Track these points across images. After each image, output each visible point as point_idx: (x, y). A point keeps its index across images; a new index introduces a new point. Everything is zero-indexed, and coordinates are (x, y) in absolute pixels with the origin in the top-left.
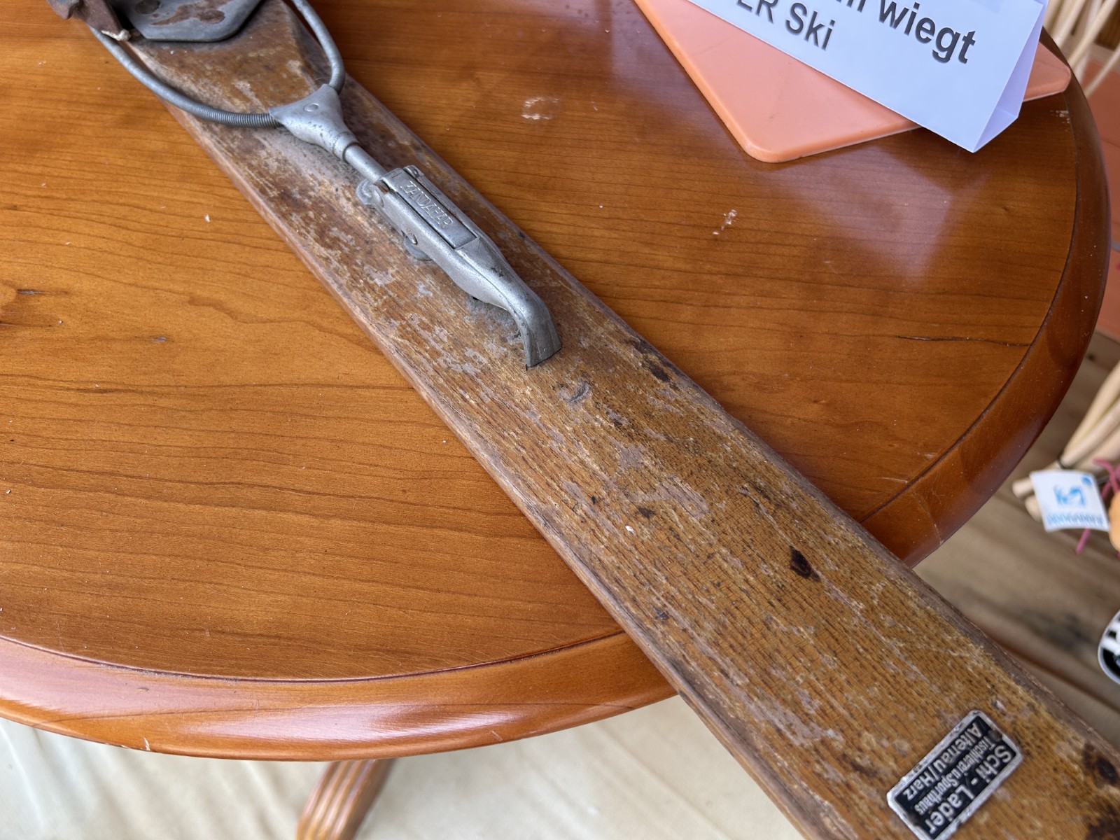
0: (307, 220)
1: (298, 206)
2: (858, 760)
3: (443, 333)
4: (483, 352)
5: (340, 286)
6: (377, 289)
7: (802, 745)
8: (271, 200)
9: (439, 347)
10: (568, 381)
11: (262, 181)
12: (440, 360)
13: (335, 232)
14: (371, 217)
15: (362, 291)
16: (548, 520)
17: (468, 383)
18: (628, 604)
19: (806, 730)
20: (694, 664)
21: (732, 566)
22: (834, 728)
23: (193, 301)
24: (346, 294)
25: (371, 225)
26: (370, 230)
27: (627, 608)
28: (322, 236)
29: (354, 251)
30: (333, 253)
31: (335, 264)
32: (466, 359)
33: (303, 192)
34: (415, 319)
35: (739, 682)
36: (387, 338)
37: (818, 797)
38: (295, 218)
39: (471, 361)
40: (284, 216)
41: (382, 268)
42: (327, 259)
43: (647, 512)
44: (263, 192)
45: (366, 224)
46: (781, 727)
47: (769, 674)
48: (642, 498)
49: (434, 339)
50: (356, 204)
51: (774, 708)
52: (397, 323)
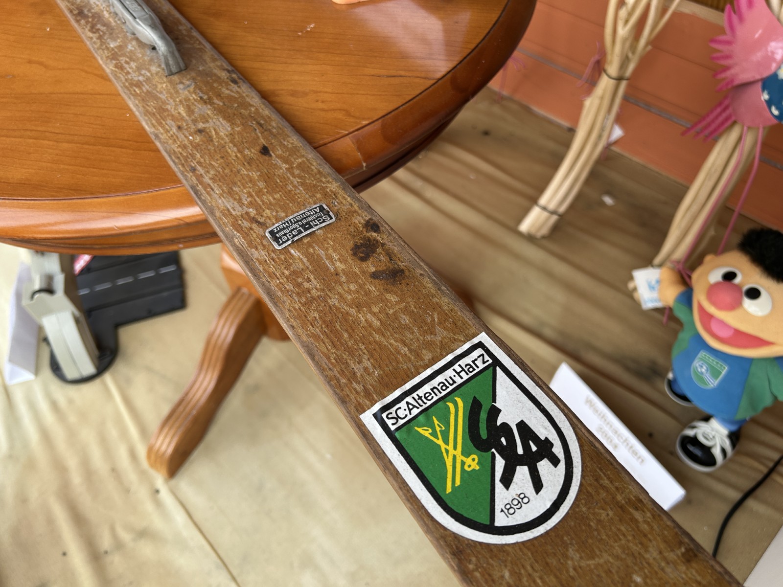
0: (87, 22)
1: (85, 17)
2: (259, 220)
3: (133, 65)
4: (149, 71)
5: (94, 48)
6: (110, 49)
7: (236, 214)
8: (74, 15)
9: (130, 71)
10: (184, 81)
11: (72, 7)
12: (129, 76)
13: (99, 26)
14: (115, 18)
15: (103, 50)
16: (157, 136)
17: (139, 85)
18: (180, 166)
19: (240, 209)
20: (200, 186)
21: (232, 150)
22: (253, 208)
23: (30, 62)
24: (96, 52)
25: (115, 22)
26: (113, 24)
27: (179, 168)
28: (93, 29)
29: (104, 33)
30: (94, 35)
31: (95, 39)
32: (141, 74)
33: (89, 11)
34: (123, 59)
35: (218, 192)
36: (109, 68)
37: (235, 232)
38: (83, 22)
39: (143, 75)
40: (78, 21)
41: (115, 40)
42: (91, 38)
43: (200, 131)
44: (71, 12)
45: (112, 21)
46: (230, 208)
47: (232, 189)
48: (201, 125)
49: (129, 68)
50: (110, 13)
51: (229, 201)
52: (114, 62)
